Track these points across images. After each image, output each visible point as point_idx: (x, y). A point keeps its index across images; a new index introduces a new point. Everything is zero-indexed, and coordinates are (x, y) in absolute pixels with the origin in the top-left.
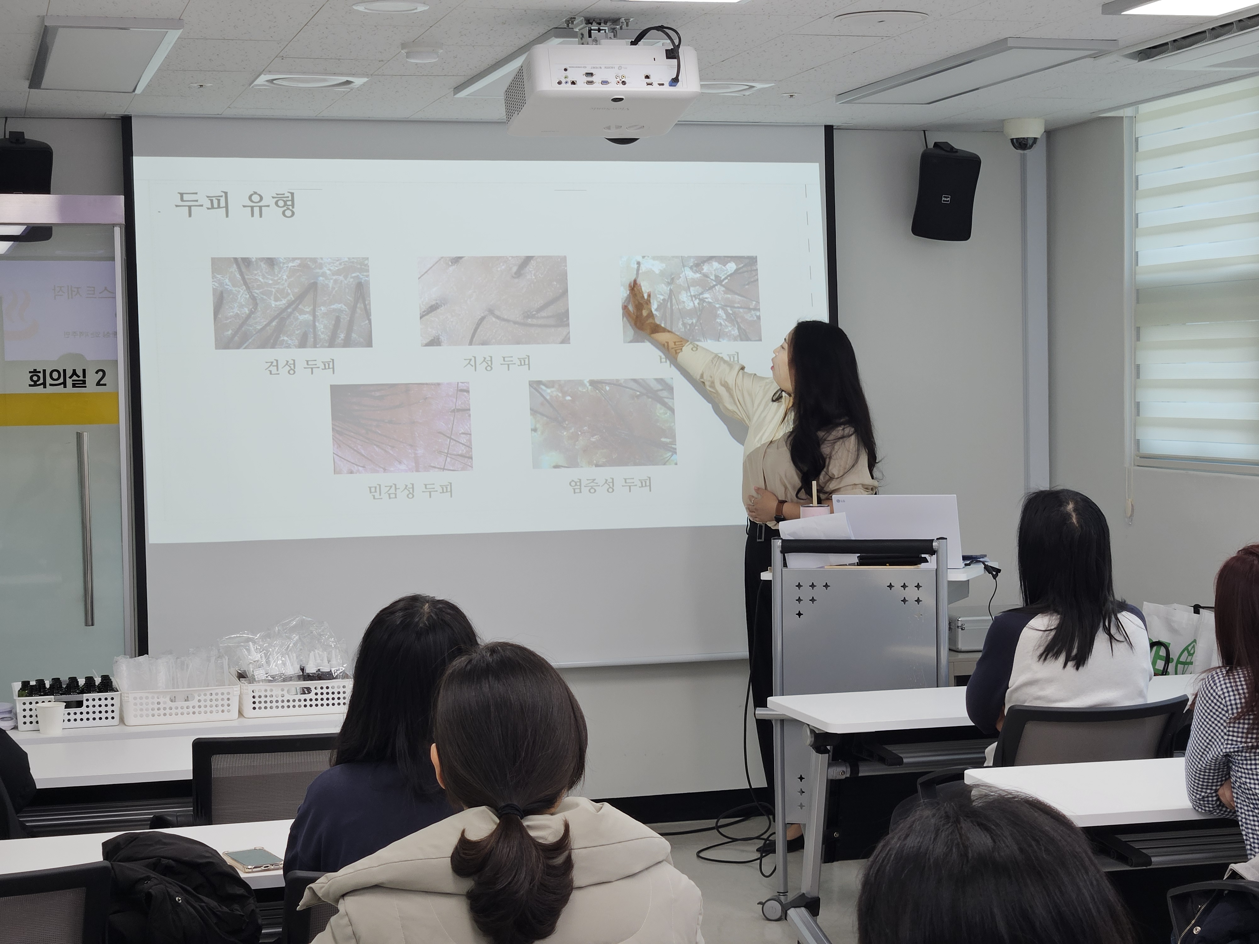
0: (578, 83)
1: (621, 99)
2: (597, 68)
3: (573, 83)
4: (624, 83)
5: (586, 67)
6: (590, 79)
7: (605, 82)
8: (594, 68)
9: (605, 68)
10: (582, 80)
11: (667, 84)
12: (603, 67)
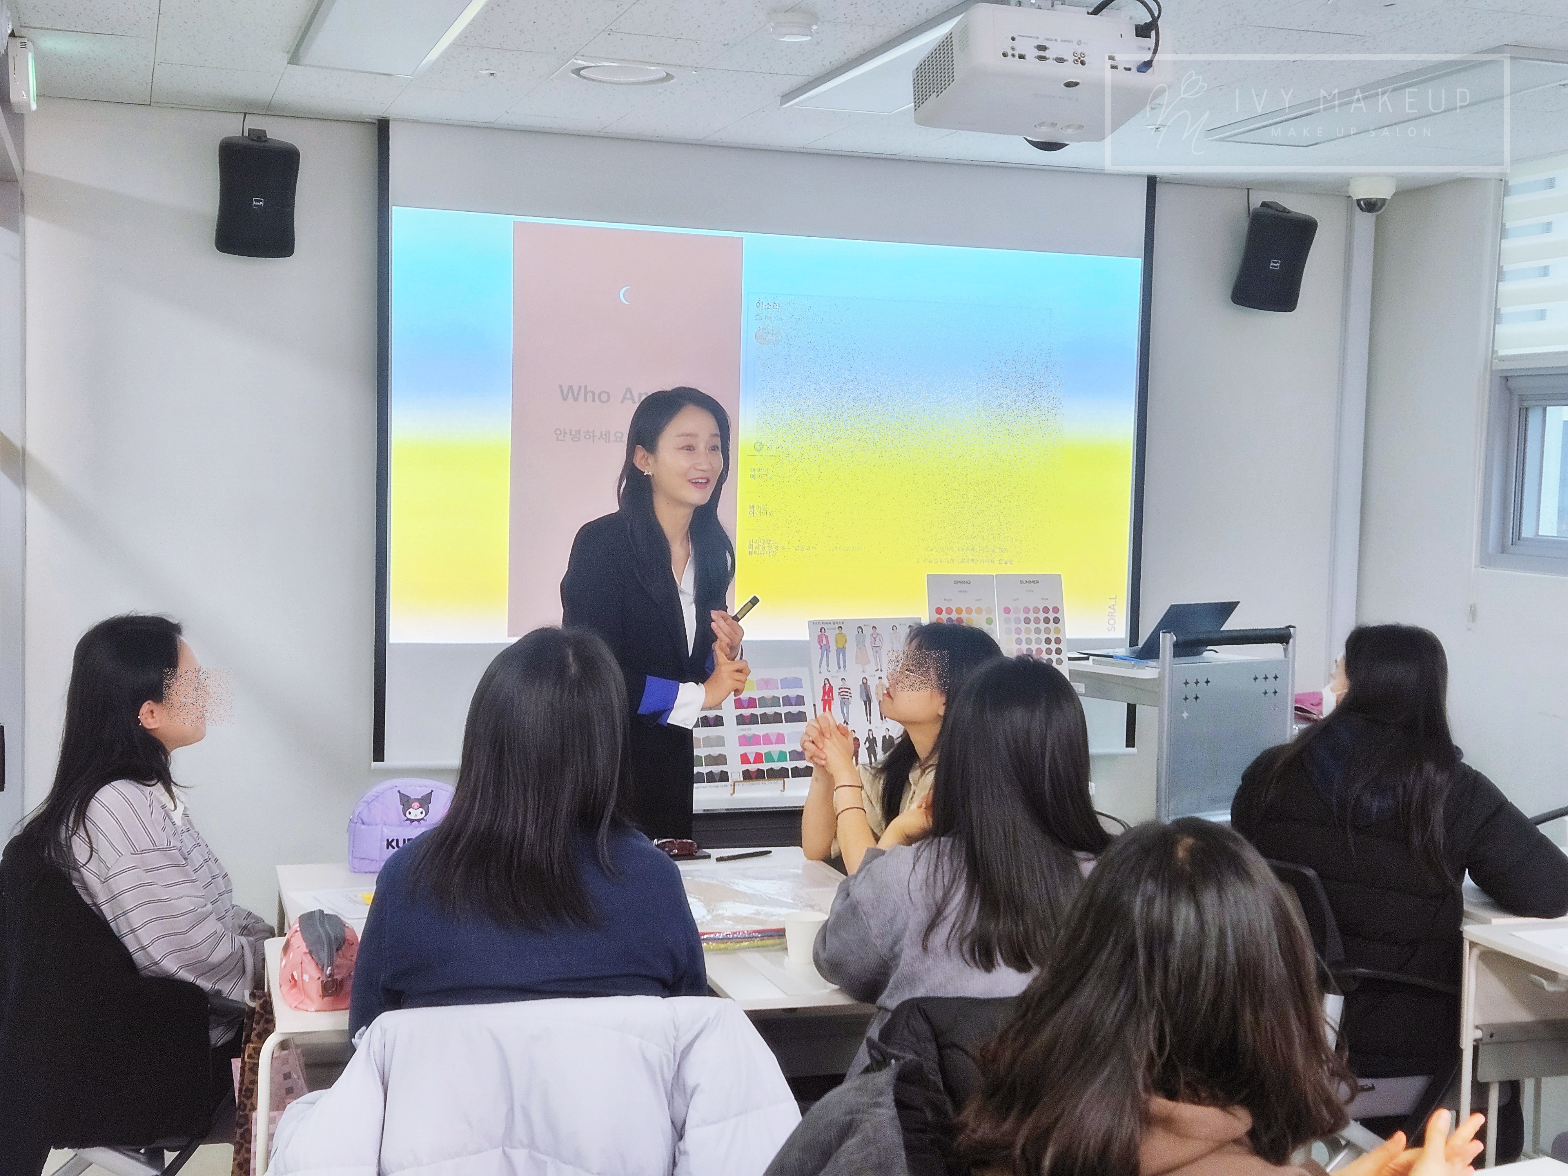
0: (1027, 57)
1: (1077, 84)
2: (1051, 40)
3: (1022, 57)
4: (1083, 63)
5: (1038, 38)
6: (1042, 53)
7: (1060, 60)
8: (1048, 39)
9: (1062, 41)
10: (1032, 53)
11: (1134, 69)
12: (1059, 40)
